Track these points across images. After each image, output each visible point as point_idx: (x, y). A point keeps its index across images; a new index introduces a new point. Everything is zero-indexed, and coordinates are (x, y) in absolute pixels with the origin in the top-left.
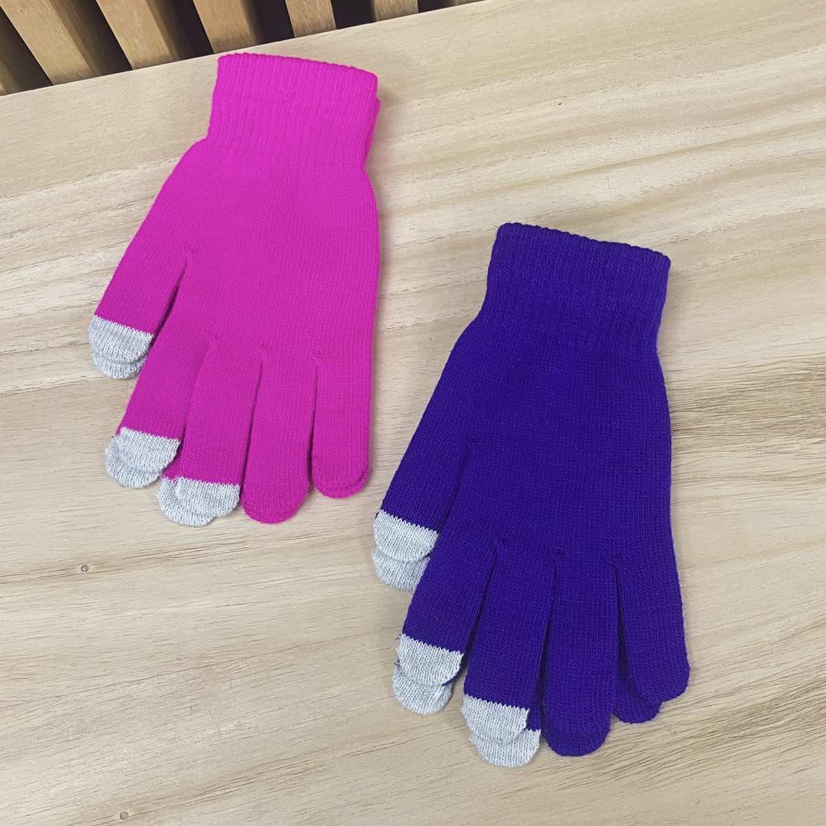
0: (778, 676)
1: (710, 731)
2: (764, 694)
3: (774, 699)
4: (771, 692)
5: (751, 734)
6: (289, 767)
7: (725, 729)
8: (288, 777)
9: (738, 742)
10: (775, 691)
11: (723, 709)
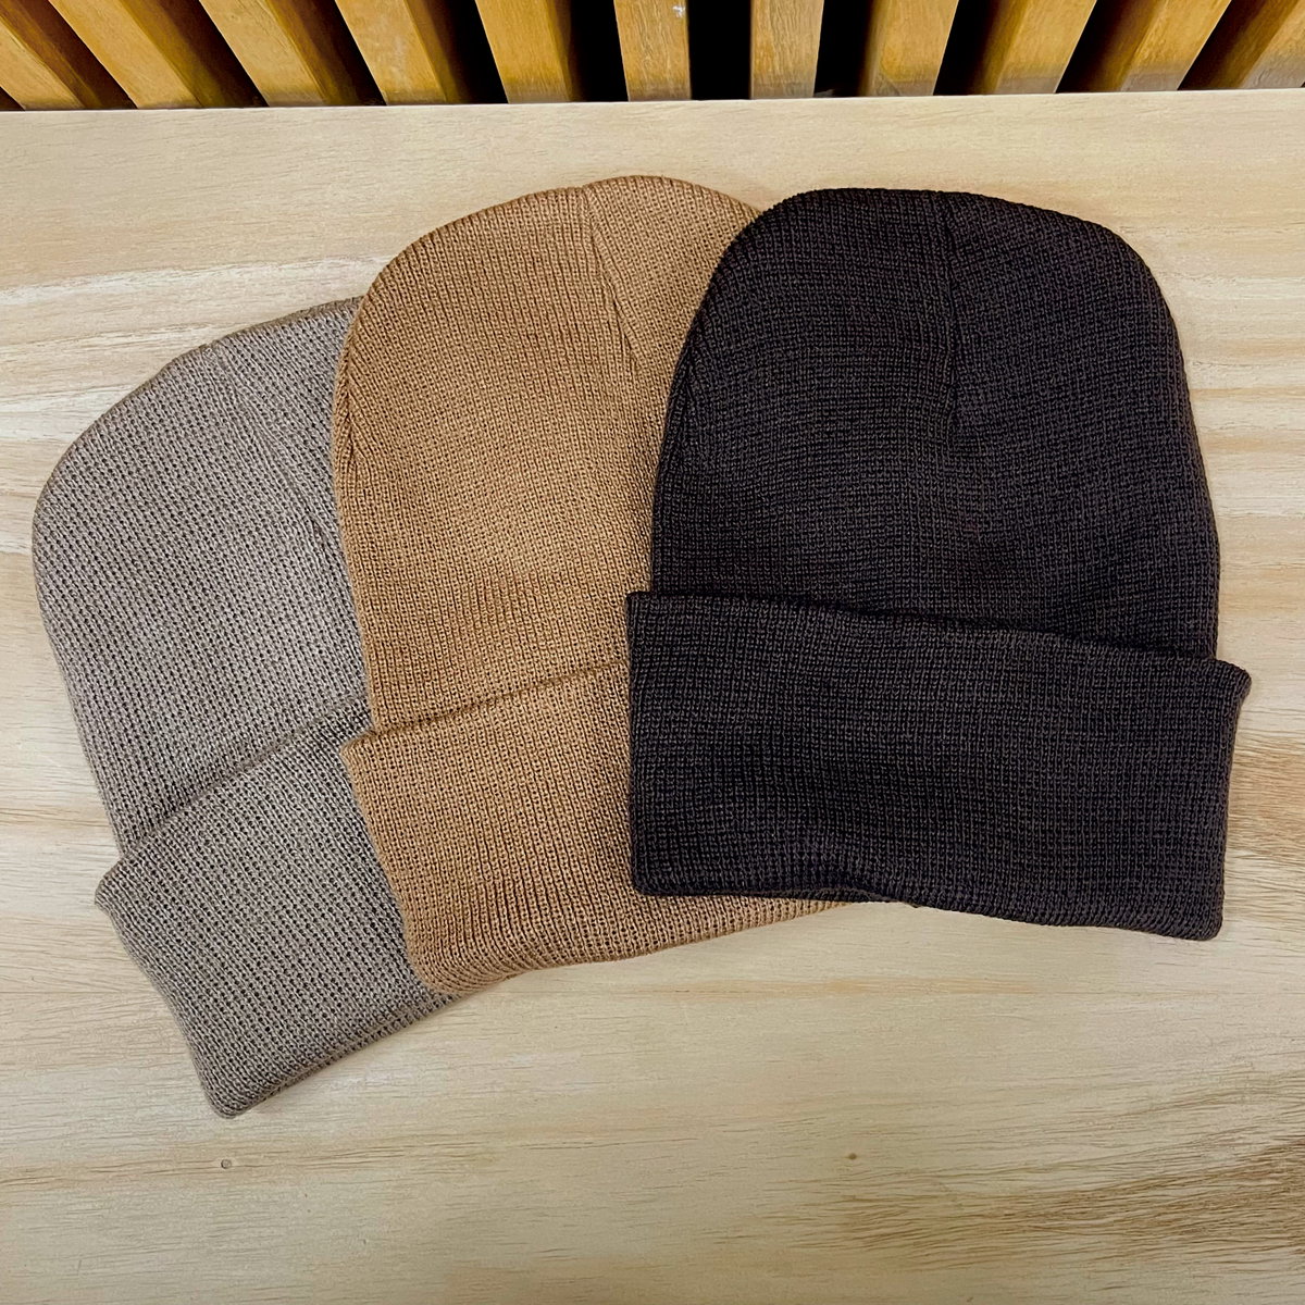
0: (1113, 1161)
1: (1007, 1212)
2: (1089, 1180)
3: (1100, 1189)
4: (1098, 1179)
5: (1059, 1228)
6: (449, 1146)
7: (1027, 1215)
8: (444, 1159)
9: (1038, 1234)
10: (1103, 1179)
11: (1030, 1188)
